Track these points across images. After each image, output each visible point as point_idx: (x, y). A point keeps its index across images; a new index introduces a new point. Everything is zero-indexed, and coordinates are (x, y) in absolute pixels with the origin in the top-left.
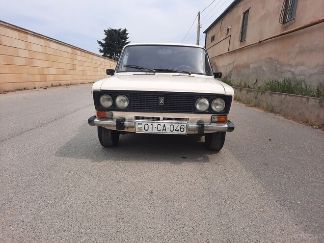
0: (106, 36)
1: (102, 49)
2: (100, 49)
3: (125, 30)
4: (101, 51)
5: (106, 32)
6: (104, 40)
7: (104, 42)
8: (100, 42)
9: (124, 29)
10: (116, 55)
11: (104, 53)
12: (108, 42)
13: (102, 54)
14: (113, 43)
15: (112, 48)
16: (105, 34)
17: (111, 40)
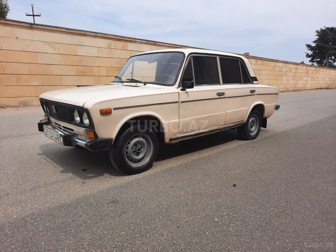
0: (317, 37)
1: (310, 53)
2: (308, 54)
4: (308, 56)
5: (318, 33)
6: (314, 42)
7: (314, 45)
8: (309, 46)
10: (328, 59)
11: (313, 58)
12: (320, 44)
13: (309, 59)
14: (324, 45)
15: (324, 51)
16: (317, 35)
17: (323, 42)
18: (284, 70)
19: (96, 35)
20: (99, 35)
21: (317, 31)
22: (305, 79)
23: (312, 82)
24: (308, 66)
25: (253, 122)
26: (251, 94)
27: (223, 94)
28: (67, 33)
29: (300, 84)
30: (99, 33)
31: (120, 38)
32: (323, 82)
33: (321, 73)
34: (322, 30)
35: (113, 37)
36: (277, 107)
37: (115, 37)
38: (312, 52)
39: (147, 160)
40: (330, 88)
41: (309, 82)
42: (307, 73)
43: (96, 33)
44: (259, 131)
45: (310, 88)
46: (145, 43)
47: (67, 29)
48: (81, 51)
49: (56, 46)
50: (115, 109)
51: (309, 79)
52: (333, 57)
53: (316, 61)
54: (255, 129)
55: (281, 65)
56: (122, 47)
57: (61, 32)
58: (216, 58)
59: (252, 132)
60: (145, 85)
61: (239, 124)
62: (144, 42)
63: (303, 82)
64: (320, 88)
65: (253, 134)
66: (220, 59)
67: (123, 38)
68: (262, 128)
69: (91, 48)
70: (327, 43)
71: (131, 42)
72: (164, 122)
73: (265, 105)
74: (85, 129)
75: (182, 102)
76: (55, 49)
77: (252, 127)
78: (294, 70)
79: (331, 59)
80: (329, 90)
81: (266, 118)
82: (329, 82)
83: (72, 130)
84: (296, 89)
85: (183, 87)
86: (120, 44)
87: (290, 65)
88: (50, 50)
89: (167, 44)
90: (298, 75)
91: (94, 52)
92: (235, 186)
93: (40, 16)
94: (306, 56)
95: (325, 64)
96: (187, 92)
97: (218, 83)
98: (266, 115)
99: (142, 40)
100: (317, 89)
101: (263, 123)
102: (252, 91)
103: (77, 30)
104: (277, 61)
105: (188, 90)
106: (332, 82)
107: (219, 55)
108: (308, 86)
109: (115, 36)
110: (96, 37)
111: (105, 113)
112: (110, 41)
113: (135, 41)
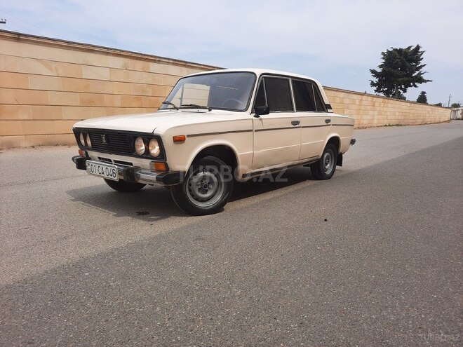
0: (384, 61)
1: (376, 80)
2: (372, 82)
3: (418, 47)
4: (373, 84)
5: (385, 55)
6: (380, 67)
7: (379, 70)
8: (373, 72)
9: (415, 46)
10: (397, 89)
11: (378, 86)
12: (387, 70)
13: (375, 88)
14: (393, 70)
15: (393, 78)
16: (383, 58)
17: (390, 67)
18: (346, 101)
19: (107, 52)
20: (112, 51)
21: (383, 53)
22: (371, 113)
23: (380, 117)
24: (373, 96)
25: (328, 158)
26: (326, 124)
27: (298, 123)
28: (68, 48)
29: (365, 120)
30: (111, 49)
31: (140, 56)
32: (393, 117)
33: (389, 105)
34: (388, 52)
35: (130, 54)
36: (353, 142)
37: (133, 55)
38: (377, 80)
39: (218, 198)
40: (401, 125)
41: (376, 117)
42: (374, 106)
43: (108, 48)
44: (334, 169)
45: (378, 125)
46: (173, 64)
47: (69, 42)
48: (87, 73)
49: (54, 65)
50: (188, 136)
51: (376, 113)
52: (403, 86)
53: (383, 91)
54: (330, 166)
55: (342, 95)
56: (143, 69)
57: (61, 46)
58: (288, 80)
59: (327, 170)
60: (210, 110)
61: (313, 161)
62: (172, 61)
63: (369, 117)
64: (389, 125)
65: (328, 173)
66: (293, 81)
67: (143, 57)
68: (337, 167)
69: (101, 68)
70: (395, 68)
71: (155, 61)
72: (239, 154)
73: (341, 138)
74: (151, 161)
75: (256, 131)
76: (51, 70)
77: (326, 164)
78: (357, 102)
79: (401, 89)
80: (400, 127)
81: (341, 154)
82: (400, 118)
83: (131, 164)
84: (361, 126)
85: (256, 113)
86: (139, 65)
87: (352, 95)
88: (44, 71)
89: (201, 65)
90: (363, 108)
91: (105, 74)
92: (326, 220)
93: (5, 23)
94: (371, 84)
95: (394, 95)
96: (261, 119)
97: (291, 110)
98: (341, 150)
99: (169, 59)
100: (386, 126)
101: (339, 160)
102: (328, 121)
103: (82, 44)
104: (337, 90)
105: (262, 116)
106: (402, 118)
107: (291, 77)
108: (375, 122)
109: (132, 53)
110: (107, 54)
111: (179, 140)
112: (127, 60)
113: (159, 61)
